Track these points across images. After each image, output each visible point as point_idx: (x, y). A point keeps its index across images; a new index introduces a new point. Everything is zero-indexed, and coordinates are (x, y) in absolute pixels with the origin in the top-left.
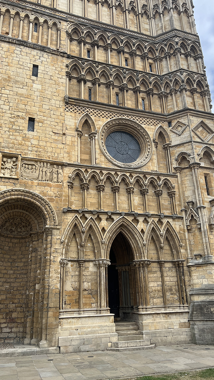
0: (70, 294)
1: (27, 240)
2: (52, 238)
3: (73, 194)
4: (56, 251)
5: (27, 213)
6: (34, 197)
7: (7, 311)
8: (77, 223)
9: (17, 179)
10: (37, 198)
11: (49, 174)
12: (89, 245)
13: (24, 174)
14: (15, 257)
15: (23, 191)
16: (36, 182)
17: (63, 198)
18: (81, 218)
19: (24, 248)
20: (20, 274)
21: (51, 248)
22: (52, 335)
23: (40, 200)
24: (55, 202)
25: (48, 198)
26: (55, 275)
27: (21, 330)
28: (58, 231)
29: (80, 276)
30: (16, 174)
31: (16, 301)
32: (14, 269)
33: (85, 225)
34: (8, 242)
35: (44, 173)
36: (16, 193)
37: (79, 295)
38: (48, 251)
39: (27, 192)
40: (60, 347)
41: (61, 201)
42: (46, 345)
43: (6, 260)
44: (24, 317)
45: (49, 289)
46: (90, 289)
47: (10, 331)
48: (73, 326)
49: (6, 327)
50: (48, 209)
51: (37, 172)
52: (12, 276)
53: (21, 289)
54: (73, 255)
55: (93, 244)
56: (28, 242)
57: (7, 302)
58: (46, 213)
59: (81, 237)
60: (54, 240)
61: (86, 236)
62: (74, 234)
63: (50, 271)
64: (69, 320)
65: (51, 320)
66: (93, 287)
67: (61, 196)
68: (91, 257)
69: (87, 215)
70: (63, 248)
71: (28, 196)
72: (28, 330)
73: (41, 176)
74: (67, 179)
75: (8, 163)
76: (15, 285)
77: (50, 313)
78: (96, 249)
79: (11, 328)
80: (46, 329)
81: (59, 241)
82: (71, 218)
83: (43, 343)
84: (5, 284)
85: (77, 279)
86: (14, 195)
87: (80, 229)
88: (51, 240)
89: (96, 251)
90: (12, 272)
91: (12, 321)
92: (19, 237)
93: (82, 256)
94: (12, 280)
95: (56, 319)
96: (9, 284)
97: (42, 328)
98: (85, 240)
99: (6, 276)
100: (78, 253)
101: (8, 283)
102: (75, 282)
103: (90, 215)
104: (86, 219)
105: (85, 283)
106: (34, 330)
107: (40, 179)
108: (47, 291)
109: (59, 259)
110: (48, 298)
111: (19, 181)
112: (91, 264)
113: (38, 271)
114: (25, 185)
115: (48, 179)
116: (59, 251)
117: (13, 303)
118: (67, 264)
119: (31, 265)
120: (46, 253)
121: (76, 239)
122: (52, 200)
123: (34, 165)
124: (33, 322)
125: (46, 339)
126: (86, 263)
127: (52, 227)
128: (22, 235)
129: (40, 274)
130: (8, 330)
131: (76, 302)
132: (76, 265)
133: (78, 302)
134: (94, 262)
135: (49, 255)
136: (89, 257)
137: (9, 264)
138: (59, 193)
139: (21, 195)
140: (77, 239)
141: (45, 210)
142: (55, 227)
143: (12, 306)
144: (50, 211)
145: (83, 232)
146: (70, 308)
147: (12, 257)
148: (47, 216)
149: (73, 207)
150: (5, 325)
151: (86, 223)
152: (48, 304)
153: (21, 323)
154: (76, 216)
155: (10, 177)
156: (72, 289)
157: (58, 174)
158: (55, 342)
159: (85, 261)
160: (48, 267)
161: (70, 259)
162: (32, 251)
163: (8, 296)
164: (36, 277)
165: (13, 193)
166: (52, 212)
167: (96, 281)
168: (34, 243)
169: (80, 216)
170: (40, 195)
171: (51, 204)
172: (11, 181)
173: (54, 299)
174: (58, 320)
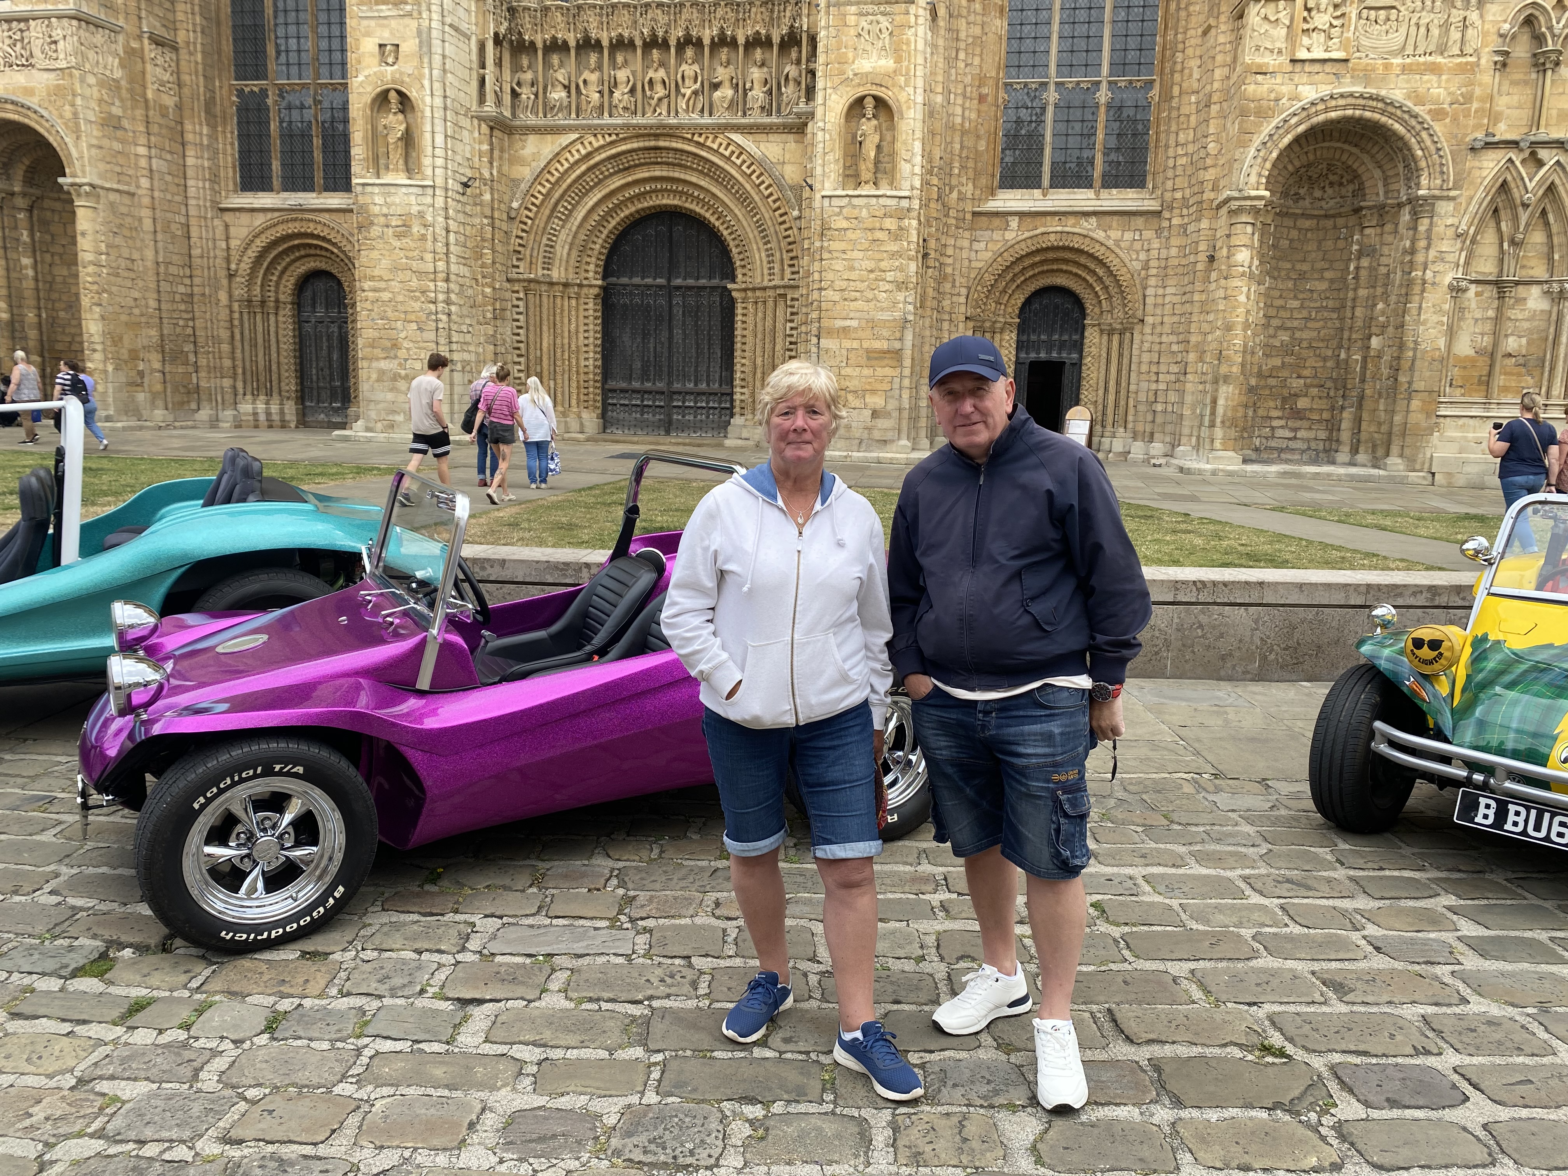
0: (1465, 363)
1: (1340, 221)
2: (1431, 223)
3: (1505, 87)
4: (1441, 257)
5: (1354, 150)
6: (1390, 109)
7: (1286, 392)
8: (1509, 178)
9: (1346, 61)
10: (1399, 113)
11: (1435, 32)
12: (1538, 237)
13: (1364, 42)
14: (1305, 267)
15: (1361, 96)
16: (1397, 61)
17: (1475, 105)
18: (1523, 162)
19: (1330, 243)
20: (1318, 309)
21: (1428, 248)
22: (1418, 448)
23: (1406, 117)
24: (1448, 120)
25: (1430, 111)
26: (1435, 318)
27: (1323, 435)
28: (1452, 204)
29: (1498, 319)
30: (1344, 45)
31: (1306, 373)
32: (1301, 296)
33: (1534, 183)
34: (1289, 228)
35: (1423, 30)
36: (1341, 102)
37: (1491, 366)
38: (1420, 258)
39: (1371, 98)
40: (1433, 474)
41: (1467, 116)
42: (1401, 467)
43: (1283, 273)
44: (1333, 408)
45: (1415, 350)
46: (1524, 352)
47: (1292, 435)
48: (1471, 435)
49: (1282, 427)
50: (1428, 142)
51: (1403, 30)
52: (1296, 315)
53: (1321, 345)
54: (1486, 267)
55: (1550, 236)
56: (1347, 227)
57: (1285, 373)
58: (1419, 153)
59: (1516, 219)
60: (1439, 229)
61: (1532, 215)
62: (1496, 211)
63: (1420, 308)
64: (1461, 421)
65: (1416, 417)
66: (1533, 350)
67: (1468, 98)
68: (1540, 271)
69: (1543, 154)
70: (1462, 250)
71: (1373, 110)
72: (1345, 436)
73: (1411, 41)
74: (1495, 43)
75: (1319, 11)
76: (1306, 335)
77: (1415, 404)
78: (1556, 249)
79: (1295, 430)
80: (1404, 435)
81: (1450, 232)
82: (1491, 165)
83: (1395, 462)
84: (1280, 333)
85: (1488, 327)
86: (1336, 108)
87: (1516, 194)
88: (1429, 231)
89: (1556, 257)
90: (1296, 304)
91: (1298, 414)
92: (1316, 212)
93: (1512, 271)
94: (1296, 324)
95: (1428, 415)
96: (1289, 333)
97: (1390, 434)
98: (1527, 225)
99: (1282, 314)
100: (1501, 261)
101: (1286, 329)
102: (1482, 334)
103: (1554, 151)
104: (1540, 163)
105: (1511, 339)
106: (1364, 436)
107: (1409, 50)
108: (1411, 354)
109: (1448, 279)
110: (1412, 368)
111: (1350, 65)
112: (1535, 290)
113: (1380, 306)
114: (1367, 75)
115: (1432, 48)
116: (1451, 258)
117: (1299, 377)
118: (1465, 290)
119: (1355, 290)
120: (1411, 262)
121: (1498, 224)
122: (1438, 114)
123: (1393, 7)
124: (1358, 421)
125: (1401, 456)
126: (1520, 288)
127: (1437, 193)
128: (1325, 206)
129: (1383, 313)
130: (1288, 434)
131: (1480, 383)
132: (1490, 292)
133: (1486, 383)
134: (1545, 287)
135: (1421, 267)
136: (1531, 272)
137: (1290, 284)
138: (1464, 90)
139: (1355, 107)
140: (1503, 225)
141: (1416, 146)
142: (1445, 193)
143: (1296, 384)
144: (1432, 148)
145: (1525, 206)
146: (1463, 395)
147: (1298, 266)
148: (1423, 164)
149: (1503, 132)
150: (1282, 423)
151: (1537, 178)
152: (1410, 383)
153: (1319, 421)
154: (1510, 160)
155: (1326, 56)
156: (1472, 353)
157: (1465, 27)
158: (1423, 463)
159: (1517, 283)
160: (1417, 298)
161: (1474, 276)
162: (1360, 254)
163: (1287, 359)
164: (1370, 319)
165: (1333, 103)
166: (1439, 150)
167: (1544, 334)
168: (1367, 231)
169: (1522, 156)
170: (1410, 104)
171: (1437, 127)
172: (1328, 67)
173: (1428, 374)
174: (1434, 420)
